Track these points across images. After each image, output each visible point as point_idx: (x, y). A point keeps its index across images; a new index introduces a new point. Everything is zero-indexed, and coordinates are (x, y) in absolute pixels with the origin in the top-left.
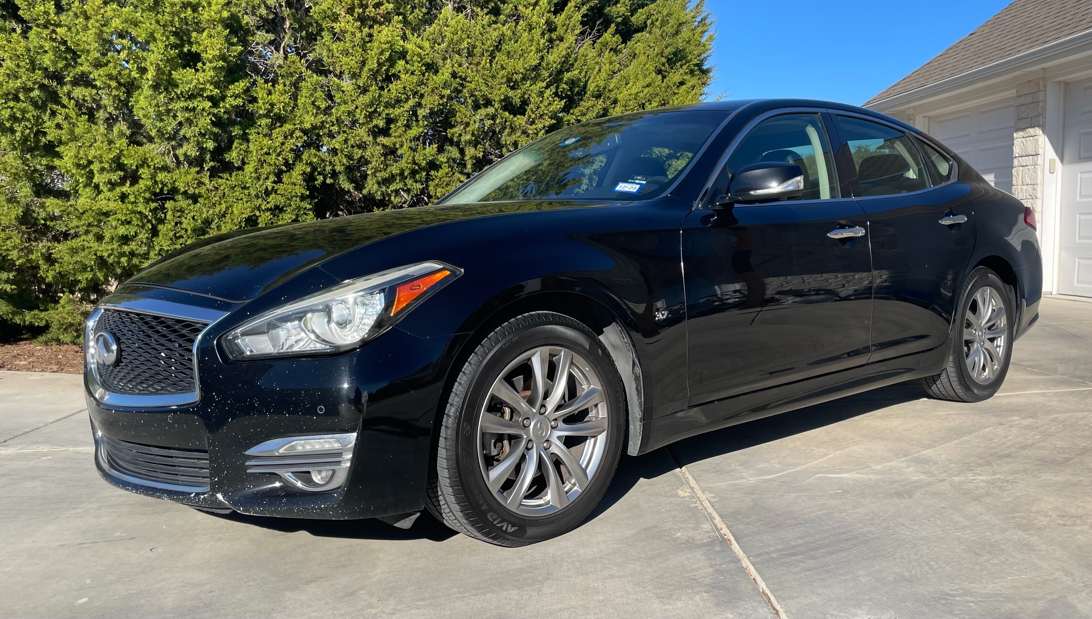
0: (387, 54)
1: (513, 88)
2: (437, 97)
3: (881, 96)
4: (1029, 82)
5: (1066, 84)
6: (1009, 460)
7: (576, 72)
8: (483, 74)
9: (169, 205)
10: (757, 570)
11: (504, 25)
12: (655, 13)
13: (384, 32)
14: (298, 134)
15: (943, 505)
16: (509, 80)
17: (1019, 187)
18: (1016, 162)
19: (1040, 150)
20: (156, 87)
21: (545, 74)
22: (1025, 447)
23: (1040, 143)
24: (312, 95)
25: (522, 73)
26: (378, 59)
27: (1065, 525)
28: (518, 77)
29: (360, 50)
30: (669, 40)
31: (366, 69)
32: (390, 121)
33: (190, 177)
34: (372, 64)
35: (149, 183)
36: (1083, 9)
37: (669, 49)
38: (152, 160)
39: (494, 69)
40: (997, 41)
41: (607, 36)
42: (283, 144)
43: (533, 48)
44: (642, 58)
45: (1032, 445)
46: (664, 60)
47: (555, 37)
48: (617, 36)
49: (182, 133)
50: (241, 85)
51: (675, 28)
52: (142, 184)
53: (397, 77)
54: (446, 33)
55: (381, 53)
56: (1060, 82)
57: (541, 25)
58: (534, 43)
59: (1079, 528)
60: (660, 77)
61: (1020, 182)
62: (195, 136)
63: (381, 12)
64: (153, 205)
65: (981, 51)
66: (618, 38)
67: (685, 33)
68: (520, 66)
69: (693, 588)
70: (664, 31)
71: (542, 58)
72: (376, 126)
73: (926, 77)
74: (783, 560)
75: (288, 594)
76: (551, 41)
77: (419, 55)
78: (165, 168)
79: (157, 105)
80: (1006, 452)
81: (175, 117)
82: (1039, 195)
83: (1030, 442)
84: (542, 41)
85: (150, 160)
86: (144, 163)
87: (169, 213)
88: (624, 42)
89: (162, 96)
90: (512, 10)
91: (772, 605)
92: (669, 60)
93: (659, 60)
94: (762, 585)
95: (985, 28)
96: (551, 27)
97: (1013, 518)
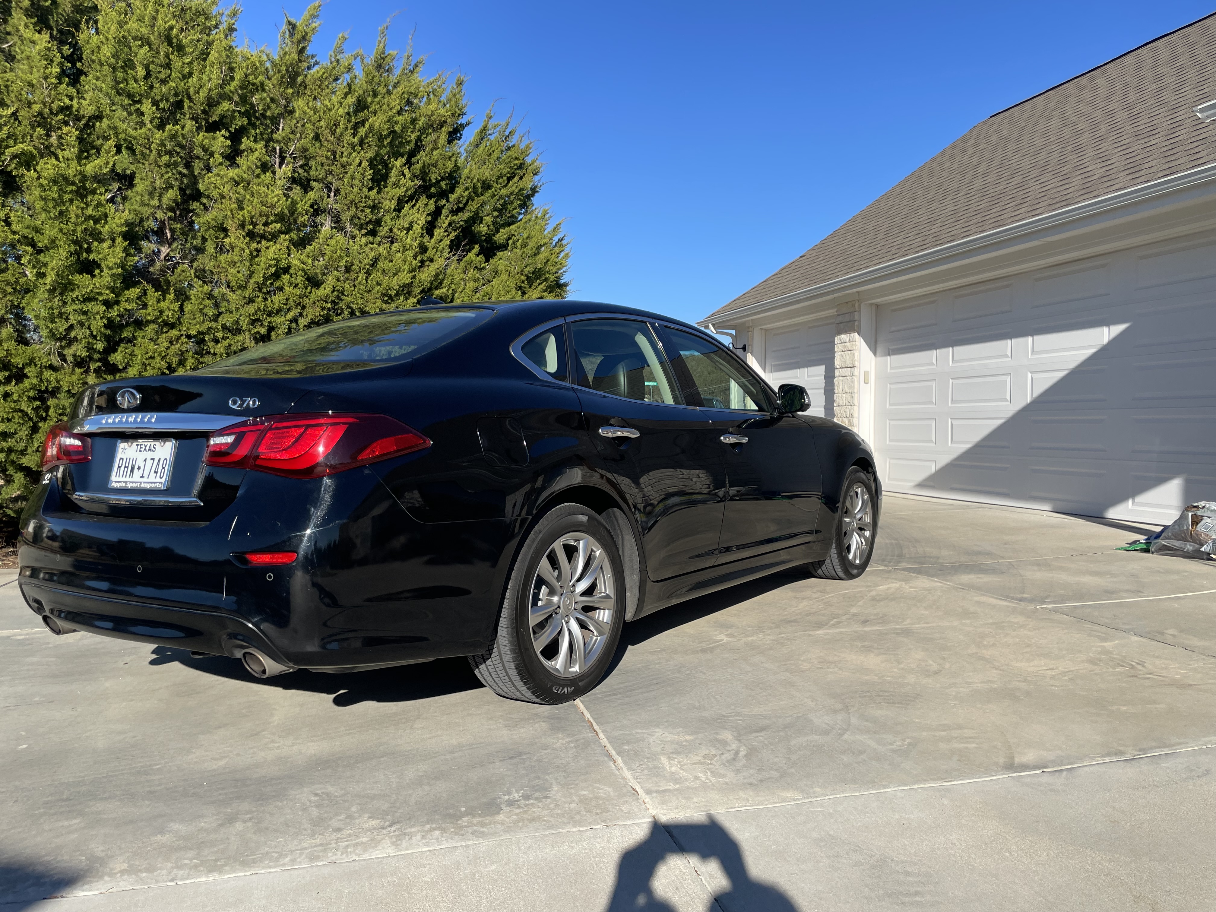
0: (273, 270)
1: (386, 302)
2: (318, 309)
3: (724, 309)
4: (847, 303)
5: (877, 306)
6: (793, 624)
7: (444, 290)
8: (359, 289)
9: (51, 402)
10: (585, 706)
11: (379, 245)
12: (516, 234)
13: (272, 250)
14: (183, 339)
15: (735, 658)
16: (384, 295)
17: (840, 395)
18: (837, 373)
19: (856, 363)
20: (52, 291)
21: (417, 291)
22: (810, 614)
23: (856, 357)
24: (200, 303)
25: (396, 290)
26: (265, 273)
27: (822, 668)
28: (393, 293)
29: (248, 264)
30: (527, 261)
31: (252, 281)
32: (271, 329)
33: (74, 378)
34: (258, 278)
35: (35, 381)
36: (890, 241)
37: (528, 269)
38: (39, 360)
39: (369, 286)
40: (822, 265)
41: (472, 255)
42: (168, 348)
43: (406, 267)
44: (504, 277)
45: (814, 614)
46: (523, 278)
47: (425, 259)
48: (480, 256)
49: (73, 334)
50: (134, 292)
51: (534, 250)
52: (27, 383)
53: (281, 289)
54: (327, 252)
55: (267, 269)
56: (872, 304)
57: (414, 247)
58: (407, 264)
59: (831, 670)
60: (520, 293)
61: (840, 391)
62: (86, 338)
63: (269, 230)
64: (37, 403)
65: (809, 273)
66: (481, 258)
67: (544, 253)
68: (395, 283)
69: (534, 719)
70: (524, 252)
71: (414, 277)
72: (258, 333)
73: (762, 294)
74: (605, 699)
75: (201, 737)
76: (422, 262)
77: (303, 270)
78: (52, 368)
79: (52, 308)
80: (794, 618)
81: (67, 319)
82: (856, 402)
83: (814, 610)
84: (414, 262)
85: (37, 359)
86: (31, 362)
87: (52, 410)
88: (487, 261)
89: (56, 300)
90: (387, 232)
91: (593, 728)
92: (528, 278)
93: (519, 277)
94: (587, 715)
95: (813, 252)
96: (423, 249)
97: (786, 665)
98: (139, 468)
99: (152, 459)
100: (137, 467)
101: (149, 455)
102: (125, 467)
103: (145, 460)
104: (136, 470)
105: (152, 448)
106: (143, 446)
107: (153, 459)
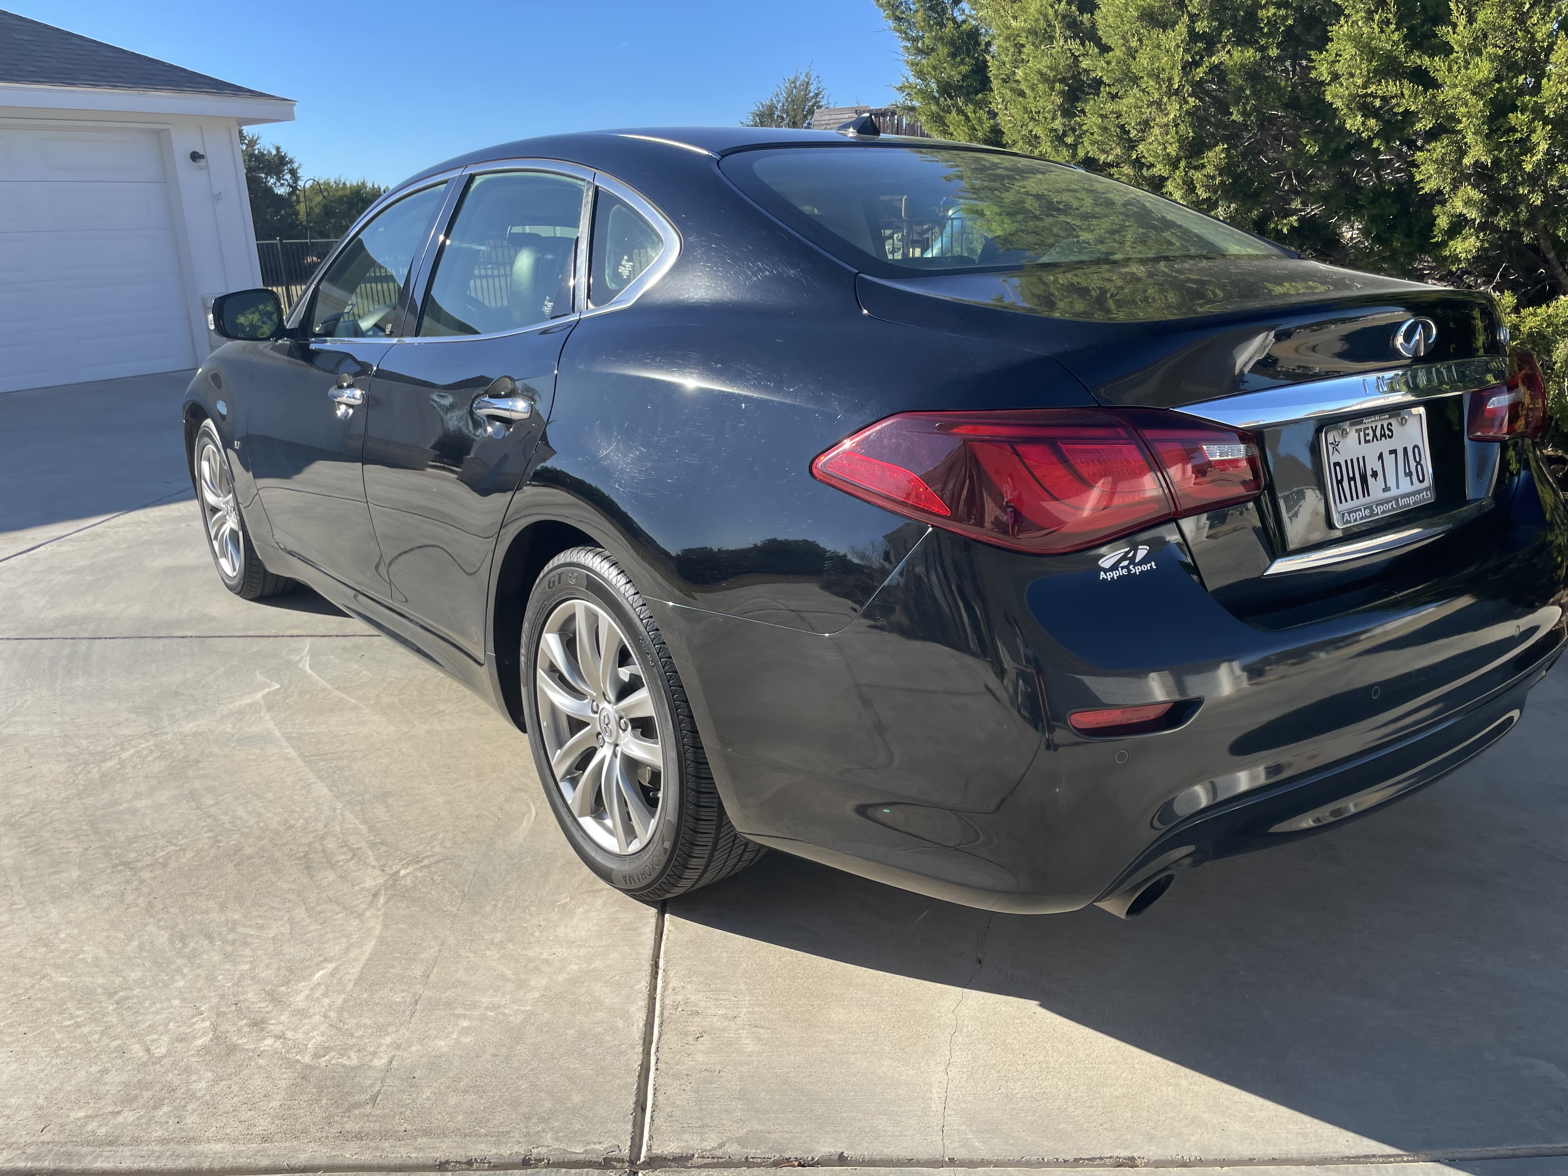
98: (1375, 474)
99: (1391, 452)
100: (1369, 473)
101: (1385, 446)
102: (1350, 479)
103: (1381, 457)
104: (1369, 478)
105: (1387, 432)
106: (1370, 431)
107: (1393, 452)
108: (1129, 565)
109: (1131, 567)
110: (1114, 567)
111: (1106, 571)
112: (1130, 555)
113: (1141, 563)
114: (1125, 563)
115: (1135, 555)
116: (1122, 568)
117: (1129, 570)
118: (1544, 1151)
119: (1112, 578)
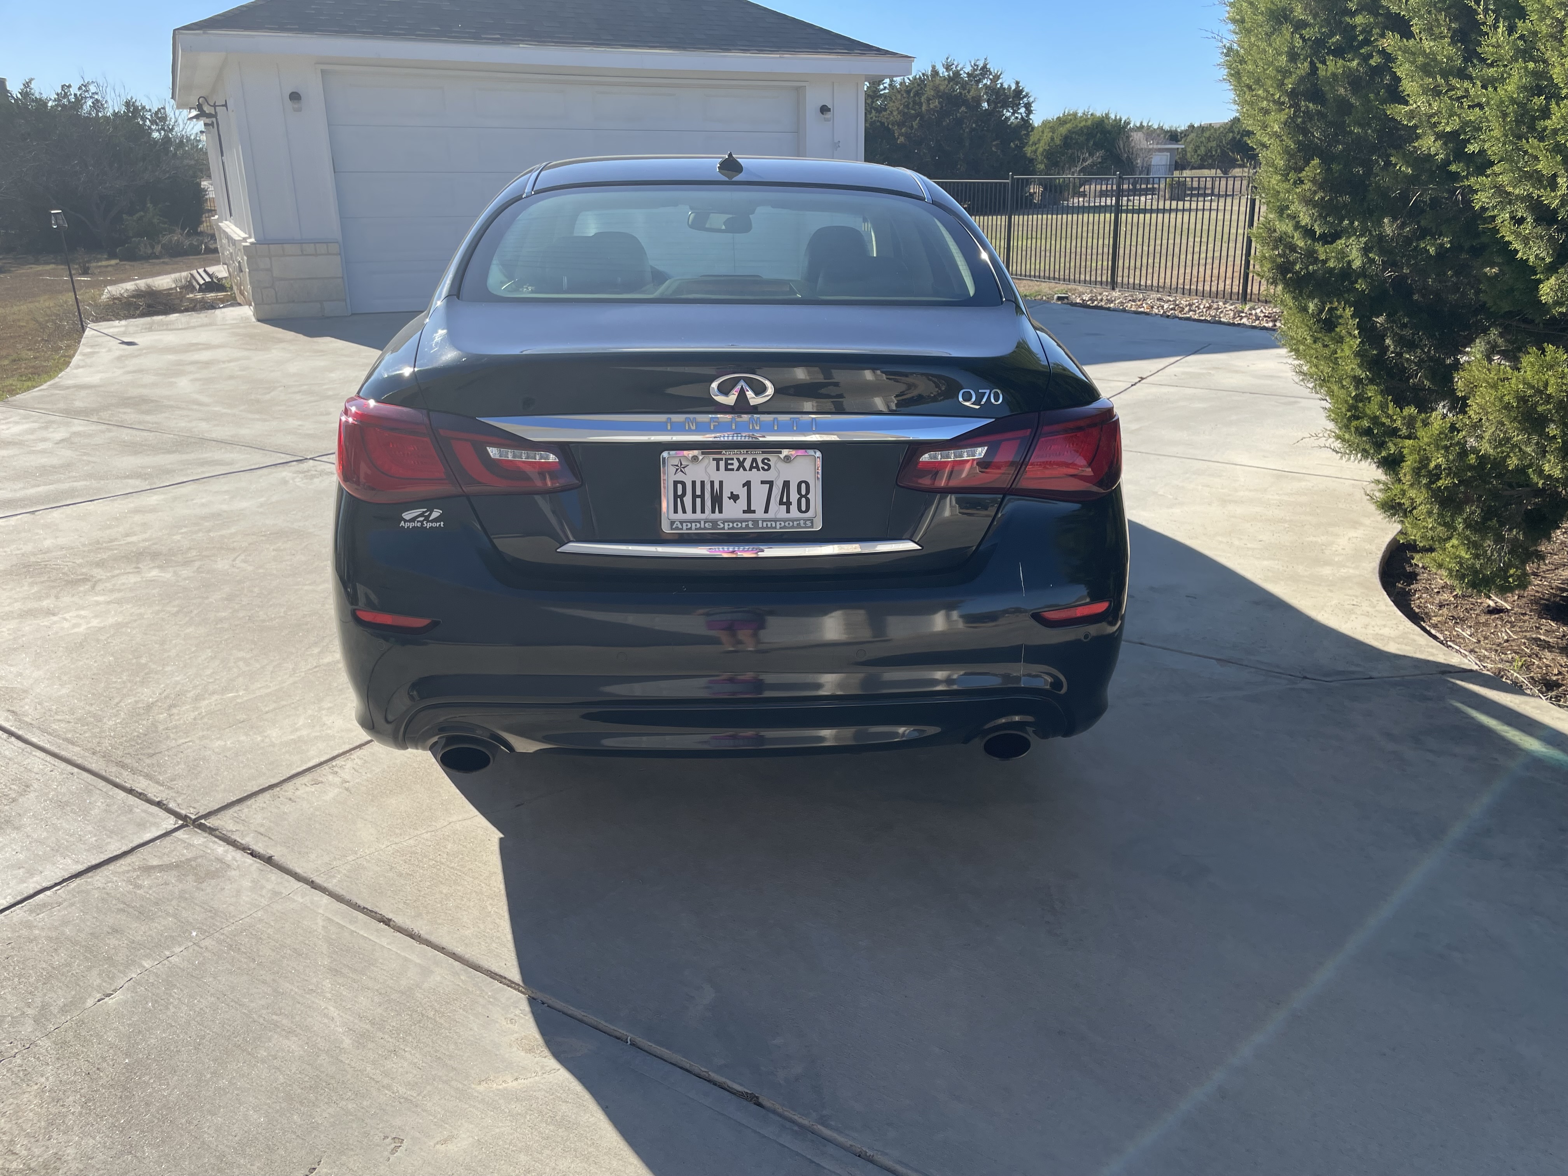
98: (734, 497)
99: (764, 482)
100: (727, 495)
101: (755, 476)
102: (695, 496)
103: (747, 484)
104: (725, 499)
105: (761, 465)
106: (735, 462)
107: (768, 482)
108: (424, 520)
109: (425, 522)
110: (413, 520)
111: (405, 521)
112: (427, 514)
113: (432, 521)
114: (421, 519)
115: (430, 515)
116: (418, 522)
117: (422, 524)
118: (600, 1026)
119: (408, 527)
